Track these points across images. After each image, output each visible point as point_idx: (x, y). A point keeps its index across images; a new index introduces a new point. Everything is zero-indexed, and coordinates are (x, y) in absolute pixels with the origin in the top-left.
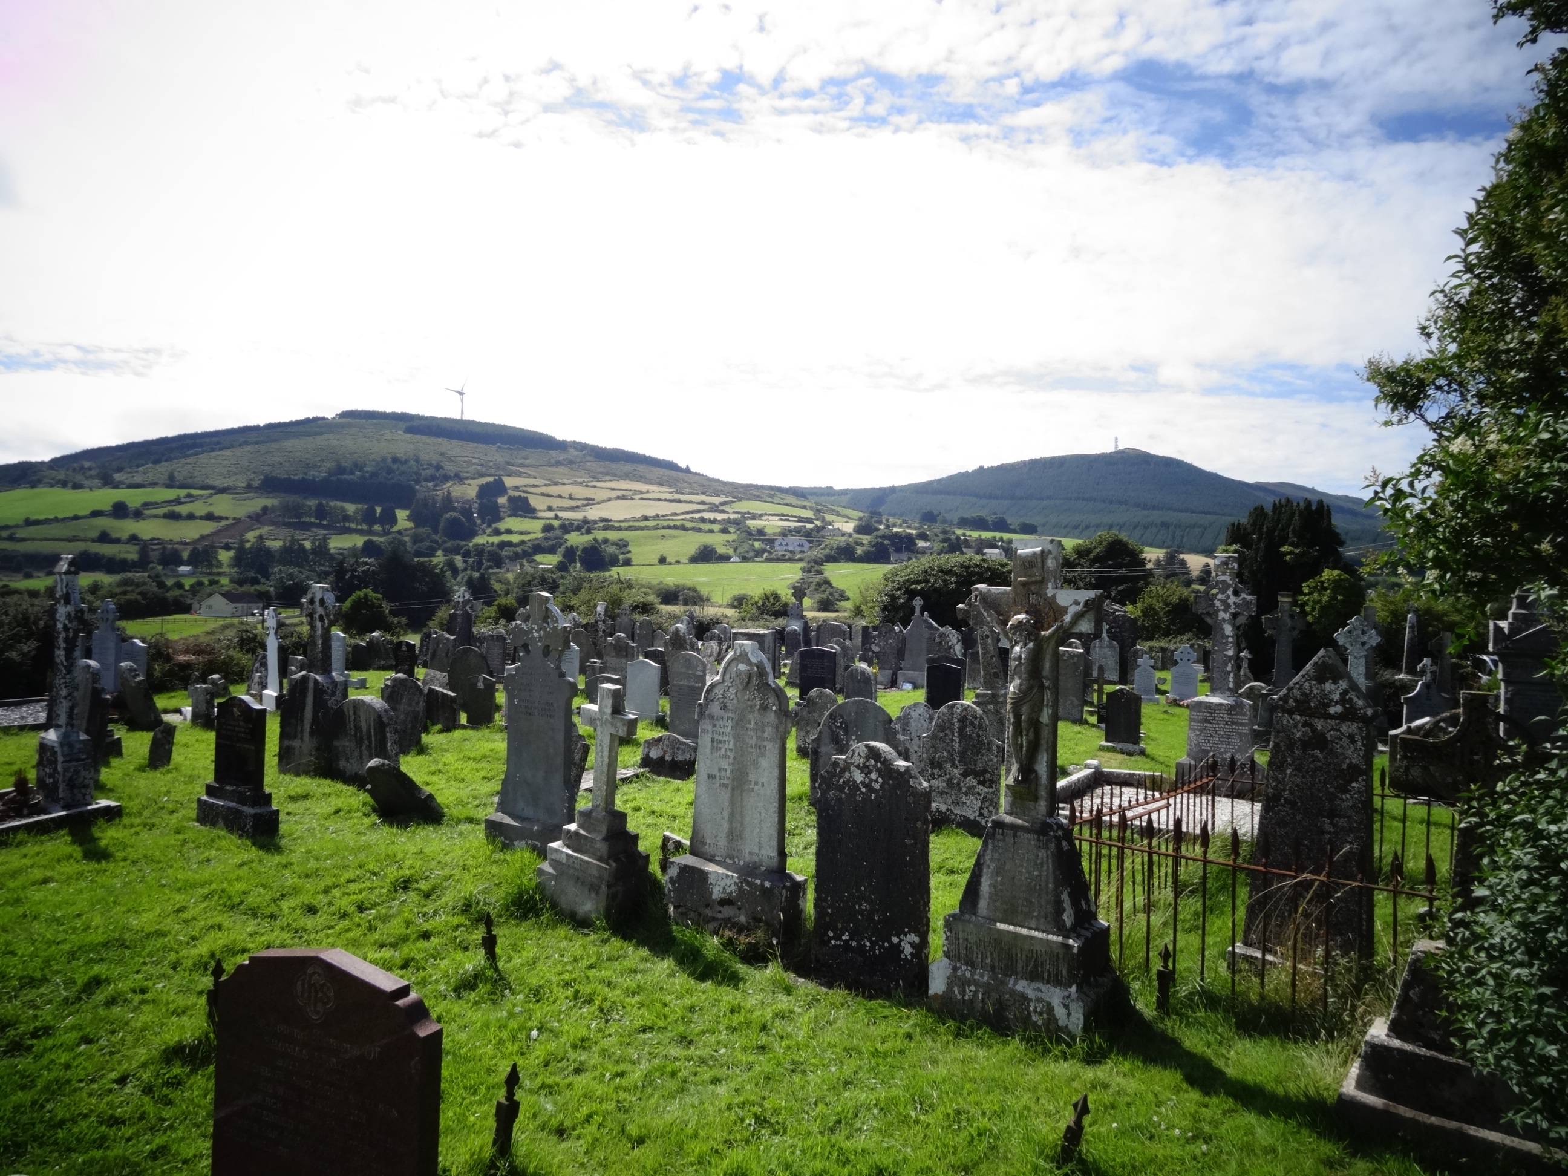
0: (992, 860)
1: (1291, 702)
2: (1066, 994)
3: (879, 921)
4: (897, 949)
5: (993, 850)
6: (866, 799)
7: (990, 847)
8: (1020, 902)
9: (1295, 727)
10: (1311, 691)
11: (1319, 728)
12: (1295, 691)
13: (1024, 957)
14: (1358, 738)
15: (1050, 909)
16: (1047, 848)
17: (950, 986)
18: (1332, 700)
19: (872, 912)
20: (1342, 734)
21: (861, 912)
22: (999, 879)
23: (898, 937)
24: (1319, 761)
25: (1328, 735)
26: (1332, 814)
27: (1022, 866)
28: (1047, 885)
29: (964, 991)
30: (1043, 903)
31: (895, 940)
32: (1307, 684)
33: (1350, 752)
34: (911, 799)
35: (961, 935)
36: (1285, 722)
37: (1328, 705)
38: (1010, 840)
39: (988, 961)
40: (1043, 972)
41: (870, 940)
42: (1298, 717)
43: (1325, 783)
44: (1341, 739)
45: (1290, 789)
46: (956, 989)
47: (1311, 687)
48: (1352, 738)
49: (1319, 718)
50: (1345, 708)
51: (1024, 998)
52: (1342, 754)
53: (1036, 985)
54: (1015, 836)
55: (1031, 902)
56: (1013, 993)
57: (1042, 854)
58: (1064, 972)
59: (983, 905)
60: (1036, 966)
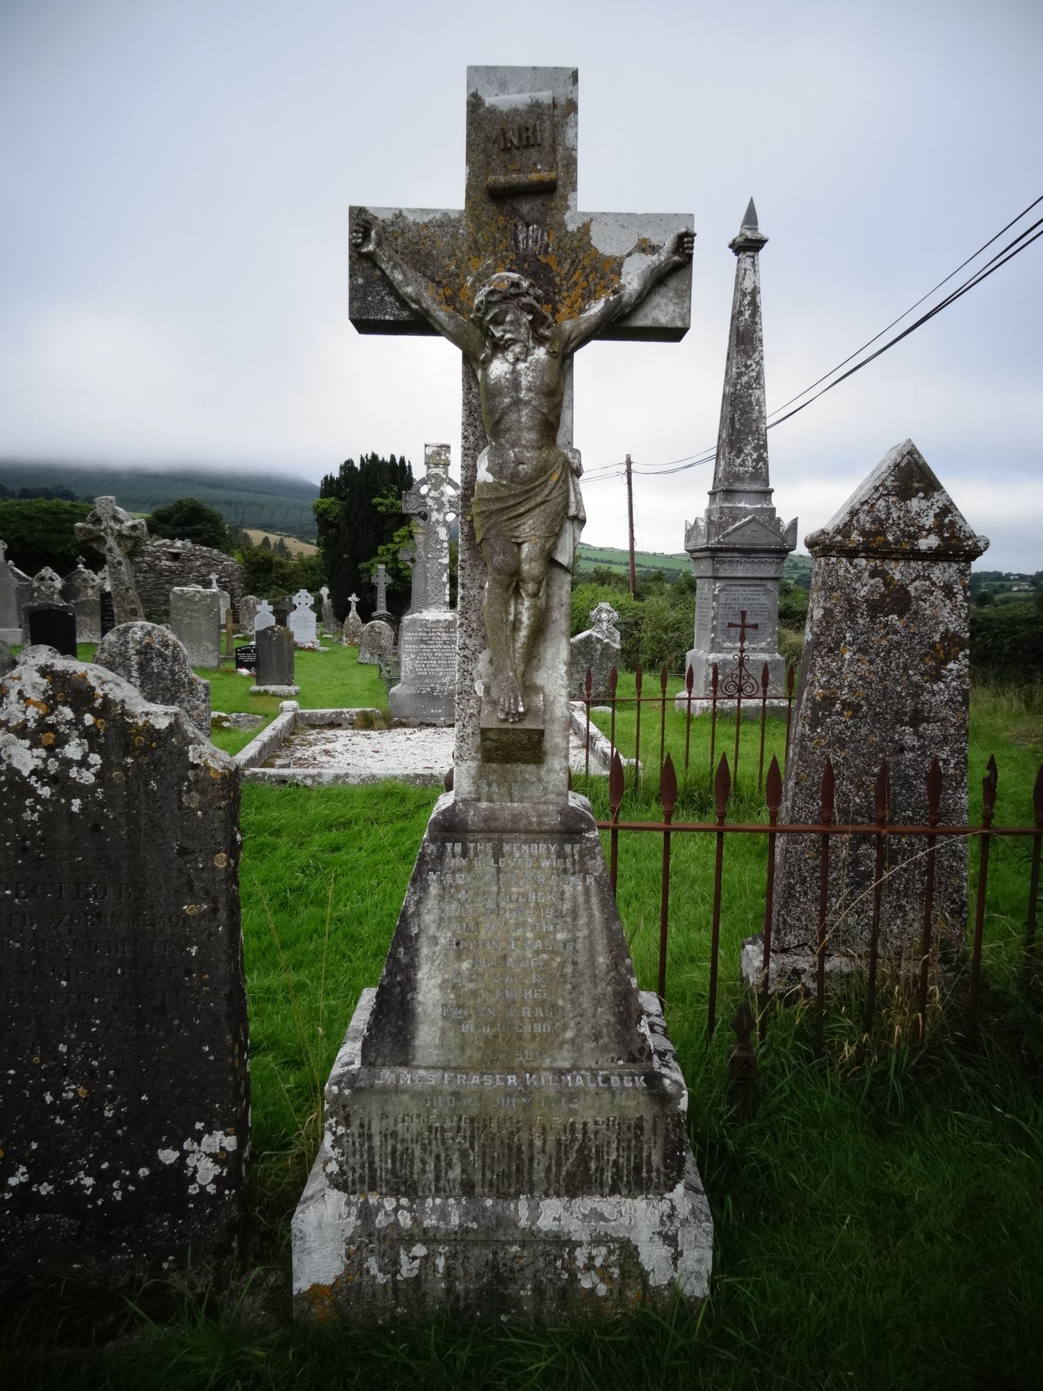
0: (440, 922)
1: (856, 537)
2: (665, 1207)
3: (118, 1120)
4: (179, 1175)
5: (441, 898)
6: (54, 815)
7: (434, 890)
8: (526, 1012)
9: (859, 578)
10: (889, 514)
11: (897, 576)
12: (862, 516)
13: (551, 1145)
14: (957, 588)
15: (605, 1015)
16: (585, 872)
17: (354, 1261)
18: (922, 528)
19: (94, 1102)
20: (933, 584)
21: (63, 1109)
22: (465, 965)
23: (178, 1147)
24: (896, 632)
25: (911, 589)
26: (917, 719)
27: (523, 925)
28: (592, 959)
29: (396, 1262)
30: (586, 1002)
31: (168, 1156)
32: (882, 503)
33: (945, 612)
34: (193, 800)
35: (376, 1127)
36: (841, 572)
37: (914, 537)
38: (485, 865)
39: (456, 1173)
40: (600, 1170)
41: (92, 1171)
42: (863, 562)
43: (906, 668)
44: (931, 593)
45: (850, 686)
46: (372, 1264)
47: (888, 508)
48: (948, 591)
49: (896, 560)
50: (943, 539)
51: (562, 1243)
52: (934, 617)
53: (586, 1204)
54: (498, 854)
55: (554, 1006)
56: (530, 1238)
57: (574, 886)
58: (656, 1159)
59: (427, 1036)
60: (583, 1159)
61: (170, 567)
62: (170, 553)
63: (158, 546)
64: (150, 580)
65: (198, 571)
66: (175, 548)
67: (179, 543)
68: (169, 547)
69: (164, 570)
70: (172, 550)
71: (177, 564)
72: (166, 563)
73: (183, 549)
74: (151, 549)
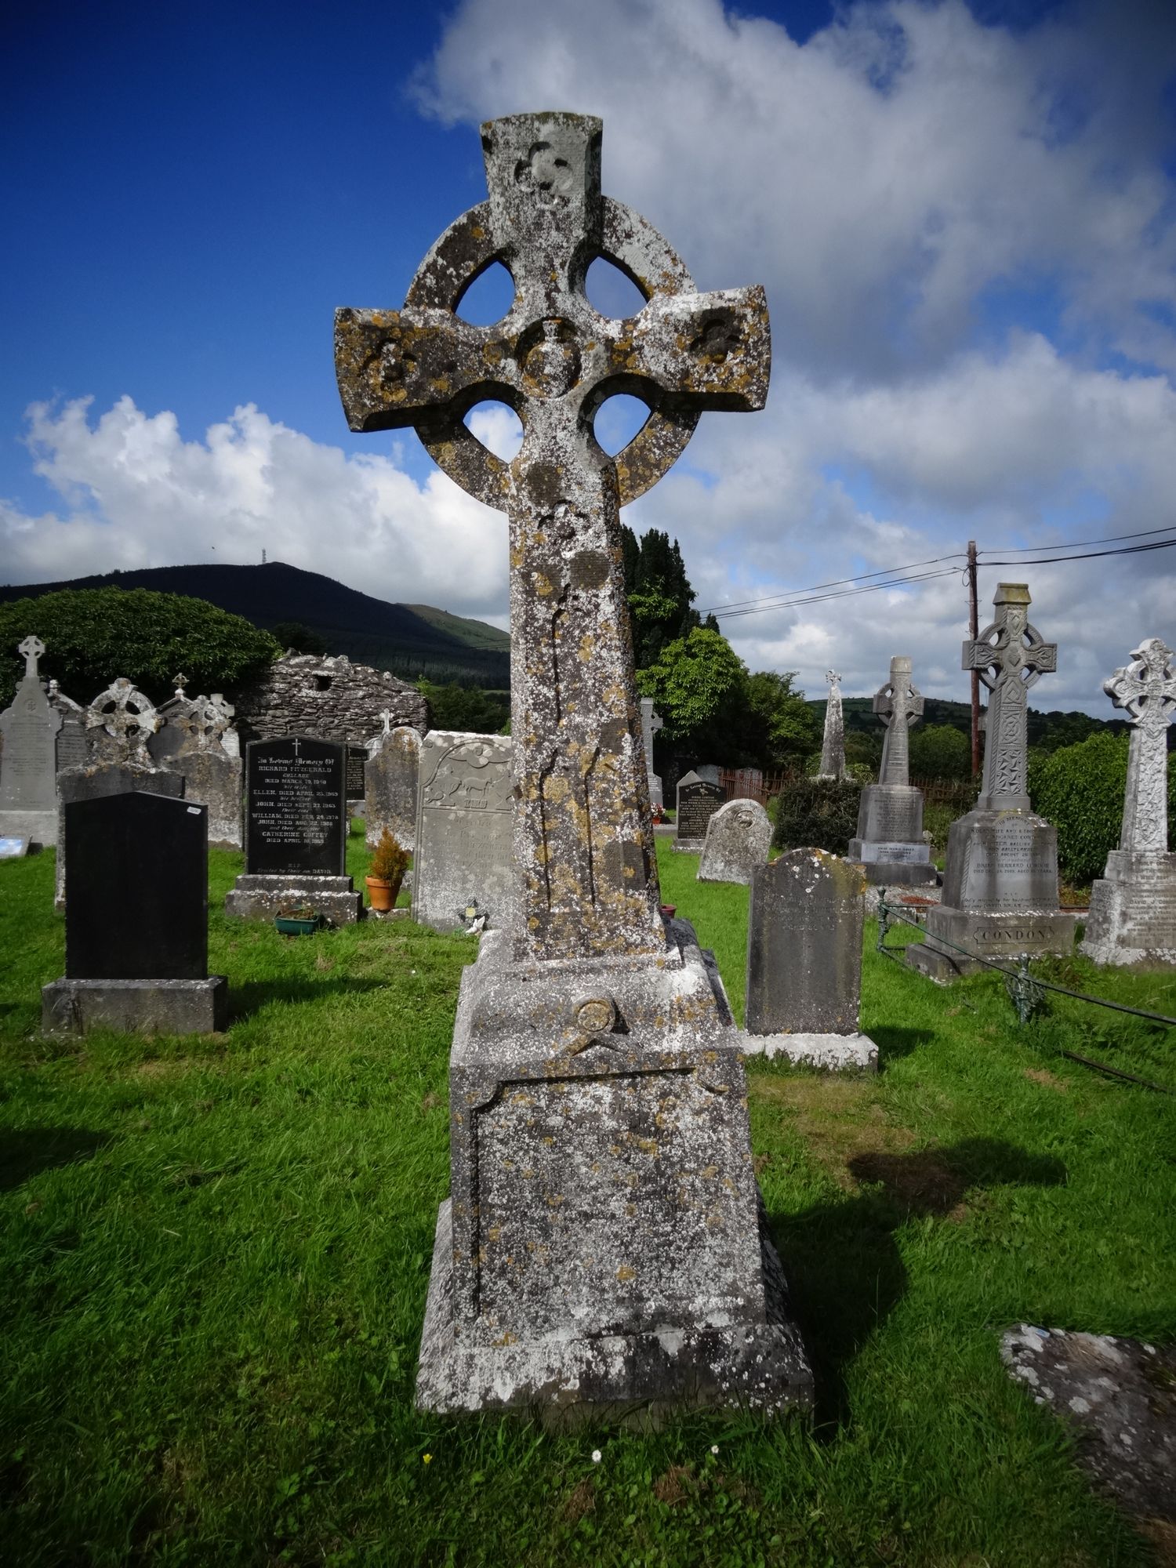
61: (315, 699)
62: (316, 676)
63: (297, 665)
64: (281, 721)
65: (360, 707)
66: (324, 669)
67: (330, 662)
68: (317, 666)
69: (305, 704)
70: (320, 673)
71: (327, 694)
72: (308, 693)
73: (336, 670)
74: (284, 670)
